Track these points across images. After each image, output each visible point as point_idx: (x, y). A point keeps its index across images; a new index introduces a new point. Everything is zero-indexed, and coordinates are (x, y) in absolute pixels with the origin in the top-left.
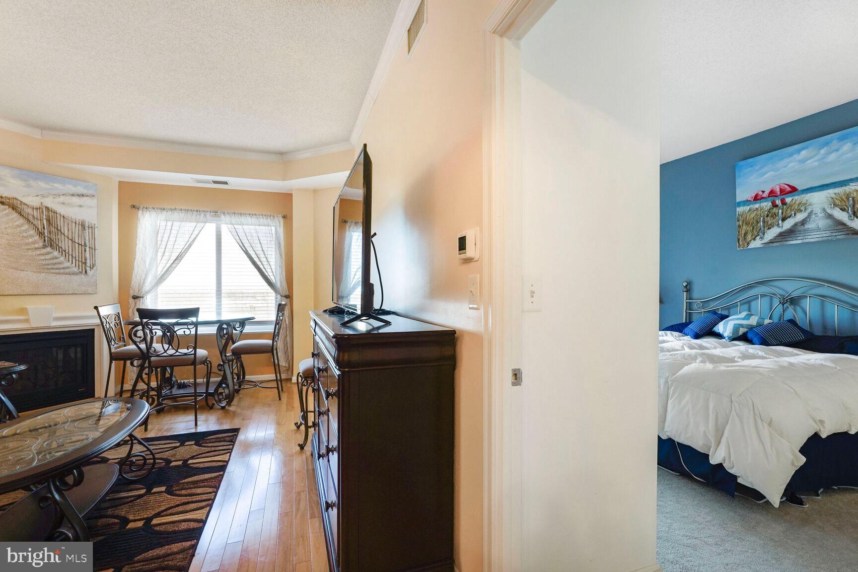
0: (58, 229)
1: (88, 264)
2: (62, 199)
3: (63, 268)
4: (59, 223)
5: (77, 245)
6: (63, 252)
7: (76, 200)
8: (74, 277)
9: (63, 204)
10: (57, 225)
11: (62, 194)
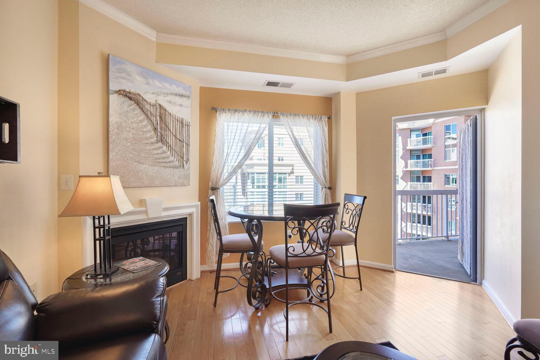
0: (166, 126)
1: (185, 159)
2: (170, 98)
3: (169, 162)
4: (167, 121)
5: (178, 140)
6: (169, 147)
7: (178, 100)
8: (176, 171)
9: (170, 102)
10: (166, 122)
11: (169, 93)
